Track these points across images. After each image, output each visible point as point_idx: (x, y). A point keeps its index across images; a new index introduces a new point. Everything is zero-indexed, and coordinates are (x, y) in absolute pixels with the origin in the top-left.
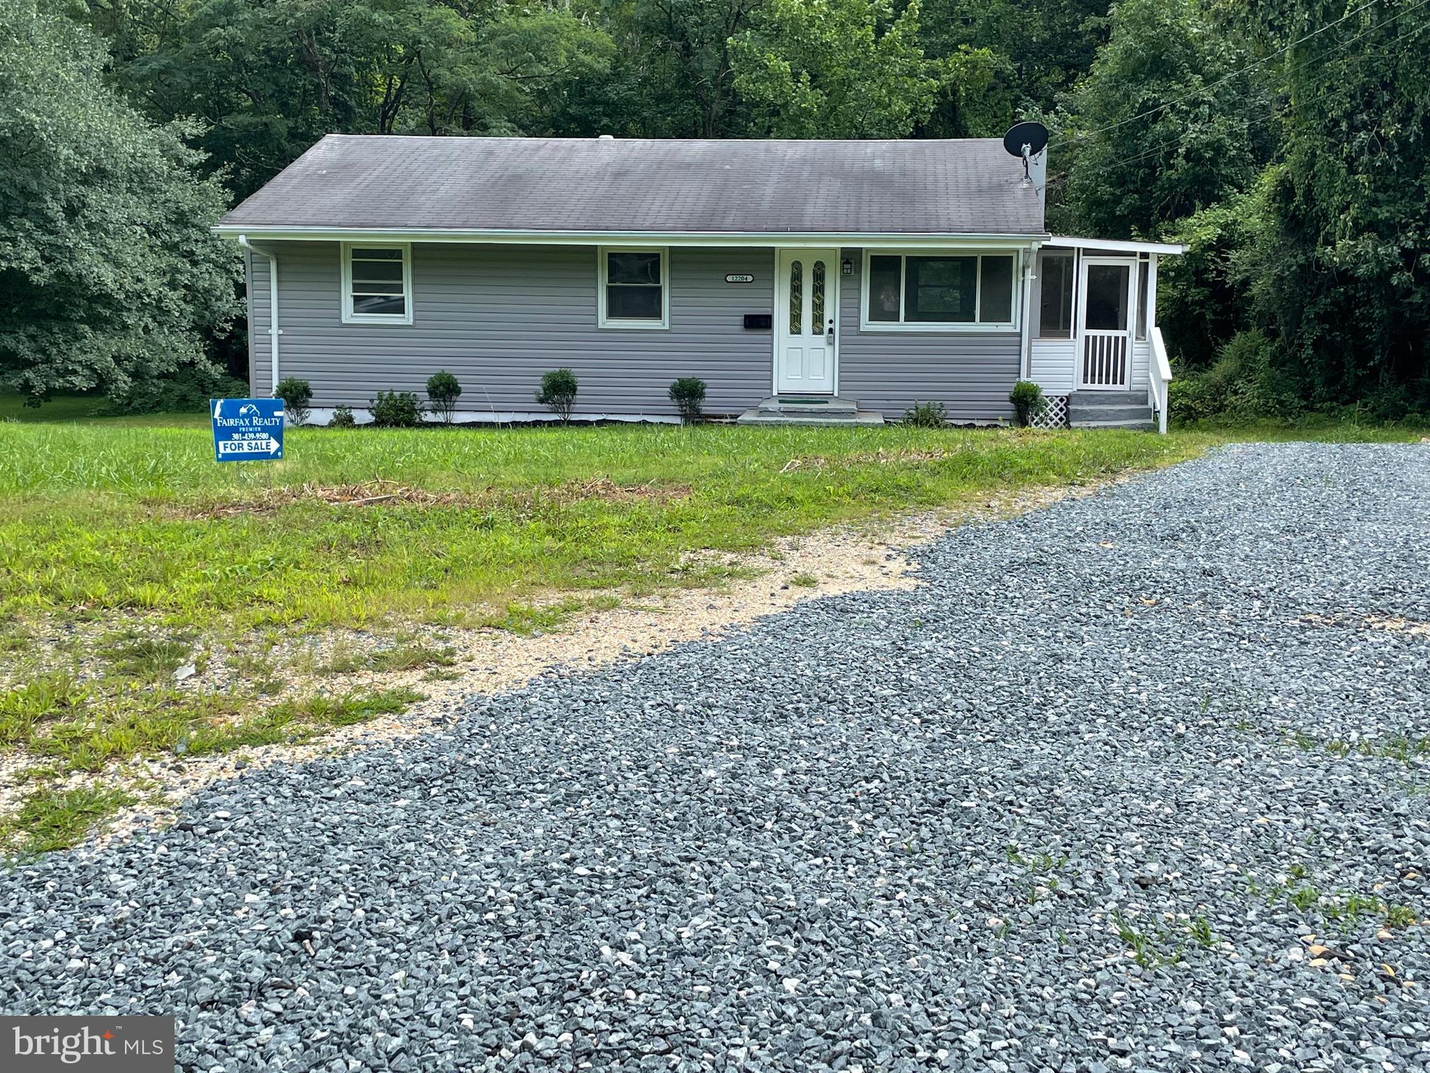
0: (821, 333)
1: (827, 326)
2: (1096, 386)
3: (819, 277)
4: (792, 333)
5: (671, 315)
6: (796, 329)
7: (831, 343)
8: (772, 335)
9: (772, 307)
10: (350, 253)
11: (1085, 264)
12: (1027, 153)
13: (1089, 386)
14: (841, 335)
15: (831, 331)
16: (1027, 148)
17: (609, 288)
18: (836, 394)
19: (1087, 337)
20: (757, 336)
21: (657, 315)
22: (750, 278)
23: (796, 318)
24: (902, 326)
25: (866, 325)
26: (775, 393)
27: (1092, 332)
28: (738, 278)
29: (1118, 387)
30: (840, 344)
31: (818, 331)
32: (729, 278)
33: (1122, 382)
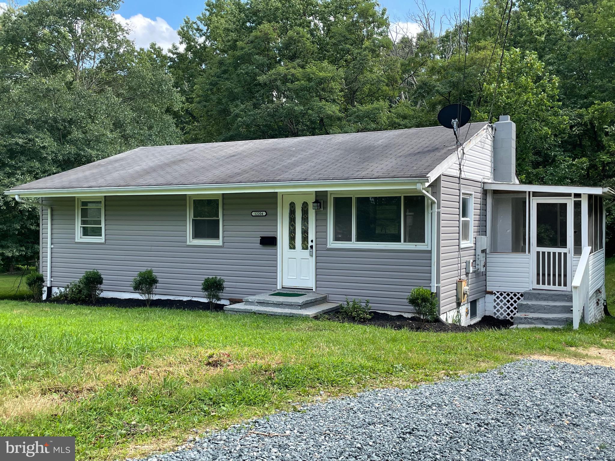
0: (307, 248)
1: (310, 244)
2: (546, 287)
3: (305, 213)
4: (290, 248)
5: (224, 237)
6: (292, 246)
7: (312, 256)
8: (277, 249)
9: (277, 232)
10: (80, 204)
11: (534, 202)
12: (455, 126)
13: (541, 286)
14: (316, 250)
15: (312, 247)
16: (455, 122)
17: (193, 220)
18: (314, 290)
19: (538, 253)
20: (268, 250)
21: (217, 237)
22: (264, 214)
23: (292, 239)
24: (354, 244)
25: (332, 244)
26: (279, 287)
27: (541, 249)
28: (258, 214)
29: (562, 288)
30: (316, 257)
31: (305, 247)
32: (253, 214)
33: (565, 285)
